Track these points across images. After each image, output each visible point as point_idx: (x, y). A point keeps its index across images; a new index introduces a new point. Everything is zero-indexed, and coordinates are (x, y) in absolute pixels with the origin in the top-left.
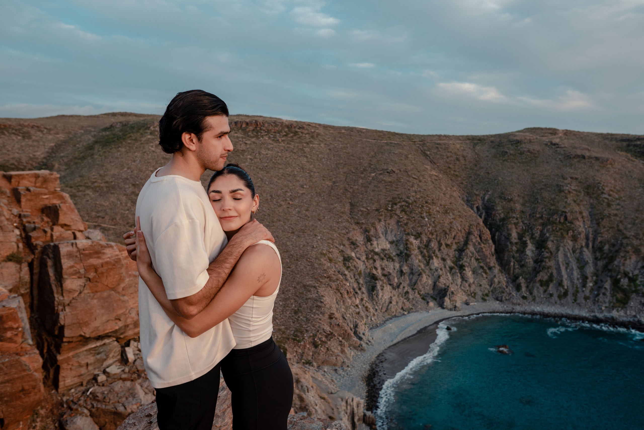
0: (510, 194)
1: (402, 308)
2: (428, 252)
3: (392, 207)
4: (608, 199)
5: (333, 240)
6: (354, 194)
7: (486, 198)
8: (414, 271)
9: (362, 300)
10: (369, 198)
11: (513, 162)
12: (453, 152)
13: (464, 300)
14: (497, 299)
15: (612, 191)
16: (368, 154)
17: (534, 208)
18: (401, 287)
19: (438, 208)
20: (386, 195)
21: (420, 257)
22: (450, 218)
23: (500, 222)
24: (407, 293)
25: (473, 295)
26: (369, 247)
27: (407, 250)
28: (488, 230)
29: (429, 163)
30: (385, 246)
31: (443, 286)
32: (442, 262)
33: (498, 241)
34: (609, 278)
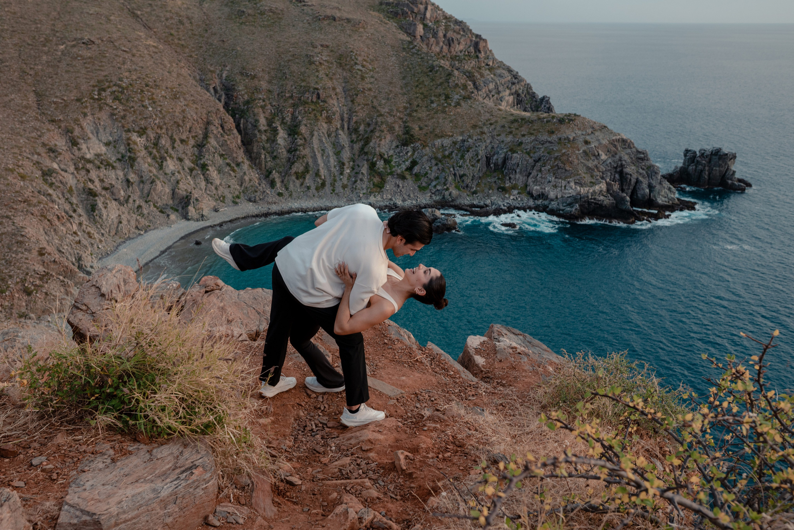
0: (253, 69)
1: (137, 228)
2: (158, 151)
3: (99, 94)
4: (361, 71)
5: (20, 148)
6: (38, 78)
7: (224, 75)
8: (144, 179)
9: (80, 224)
10: (63, 82)
11: (253, 25)
12: (173, 11)
13: (212, 206)
14: (250, 200)
15: (365, 61)
16: (48, 15)
17: (282, 85)
18: (131, 200)
19: (163, 92)
20: (88, 77)
21: (149, 160)
22: (182, 104)
23: (244, 106)
25: (222, 199)
26: (77, 153)
27: (130, 151)
28: (230, 117)
29: (143, 29)
30: (99, 150)
31: (185, 193)
32: (178, 163)
33: (244, 129)
34: (366, 162)
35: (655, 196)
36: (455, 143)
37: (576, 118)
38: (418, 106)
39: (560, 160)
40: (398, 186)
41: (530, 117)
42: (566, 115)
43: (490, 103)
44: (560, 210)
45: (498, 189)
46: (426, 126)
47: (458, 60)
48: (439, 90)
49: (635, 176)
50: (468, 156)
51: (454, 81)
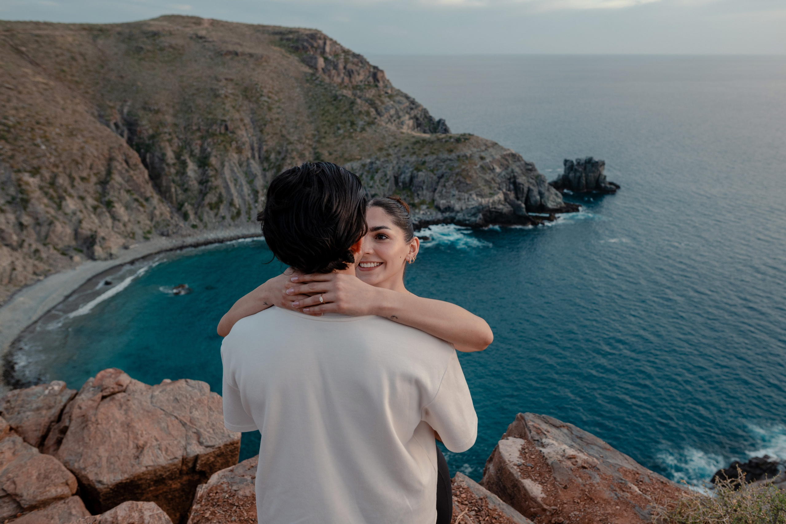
0: (155, 103)
1: (34, 273)
2: (56, 191)
4: (267, 102)
7: (125, 111)
8: (41, 221)
11: (153, 61)
12: (63, 47)
13: (121, 244)
14: (162, 234)
15: (271, 92)
17: (189, 118)
18: (26, 245)
19: (57, 130)
21: (46, 200)
22: (79, 141)
23: (149, 140)
25: (132, 235)
27: (22, 193)
28: (135, 152)
29: (29, 65)
31: (89, 232)
32: (79, 201)
33: (151, 164)
35: (545, 202)
36: (364, 166)
37: (471, 137)
38: (326, 133)
39: (461, 175)
41: (429, 139)
42: (461, 135)
43: (392, 127)
44: (466, 220)
46: (335, 151)
47: (359, 89)
48: (344, 117)
49: (526, 185)
50: (377, 177)
51: (358, 108)
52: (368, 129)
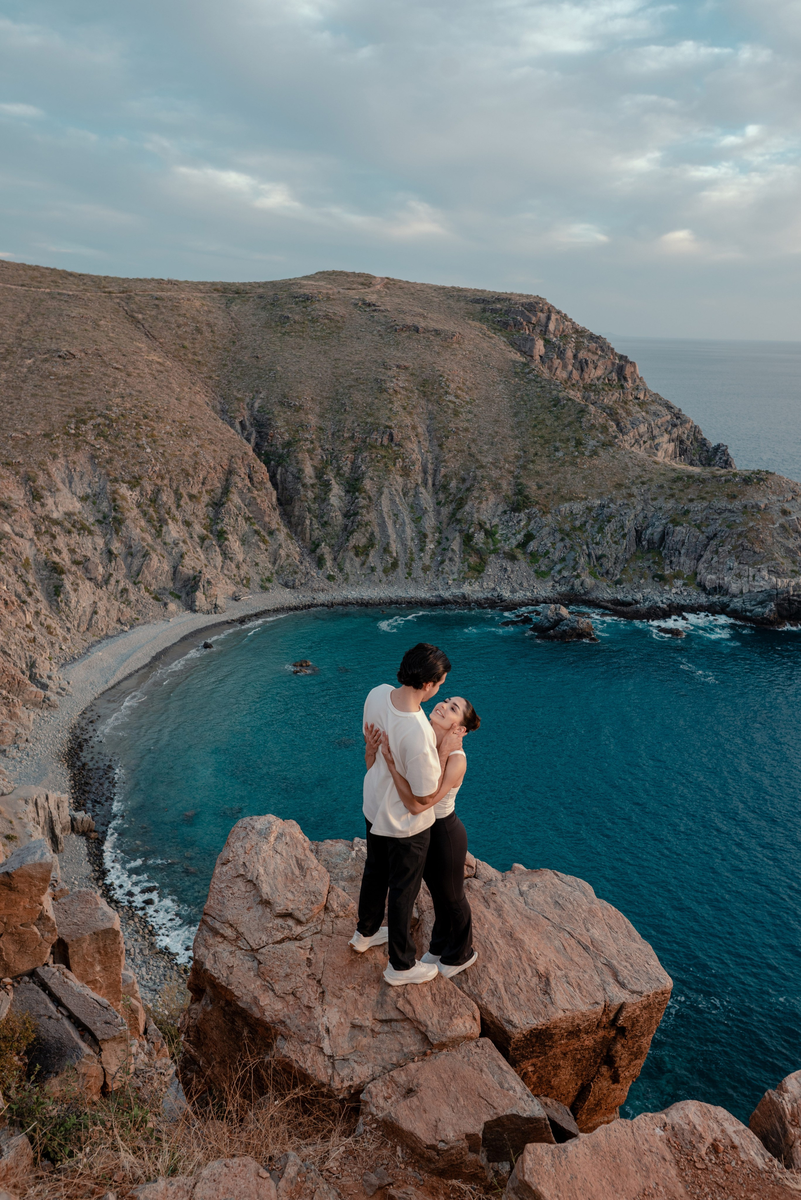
0: (298, 397)
1: (119, 620)
2: (157, 511)
3: (77, 428)
4: (454, 403)
7: (256, 405)
8: (133, 549)
9: (37, 614)
10: (27, 410)
11: (300, 337)
12: (188, 315)
13: (230, 592)
14: (286, 585)
15: (460, 389)
16: (13, 318)
17: (340, 421)
18: (113, 581)
19: (168, 427)
20: (63, 403)
21: (143, 523)
22: (194, 445)
23: (283, 449)
24: (125, 591)
25: (246, 582)
26: (39, 510)
27: (115, 510)
28: (263, 464)
29: (144, 338)
30: (71, 506)
31: (191, 572)
32: (185, 528)
33: (282, 482)
34: (458, 534)
36: (589, 509)
37: (769, 476)
38: (536, 454)
39: (746, 537)
40: (506, 569)
41: (699, 474)
42: (753, 473)
43: (640, 452)
44: (746, 611)
45: (653, 578)
46: (548, 484)
47: (594, 391)
48: (567, 433)
50: (609, 528)
51: (589, 420)
52: (601, 453)
